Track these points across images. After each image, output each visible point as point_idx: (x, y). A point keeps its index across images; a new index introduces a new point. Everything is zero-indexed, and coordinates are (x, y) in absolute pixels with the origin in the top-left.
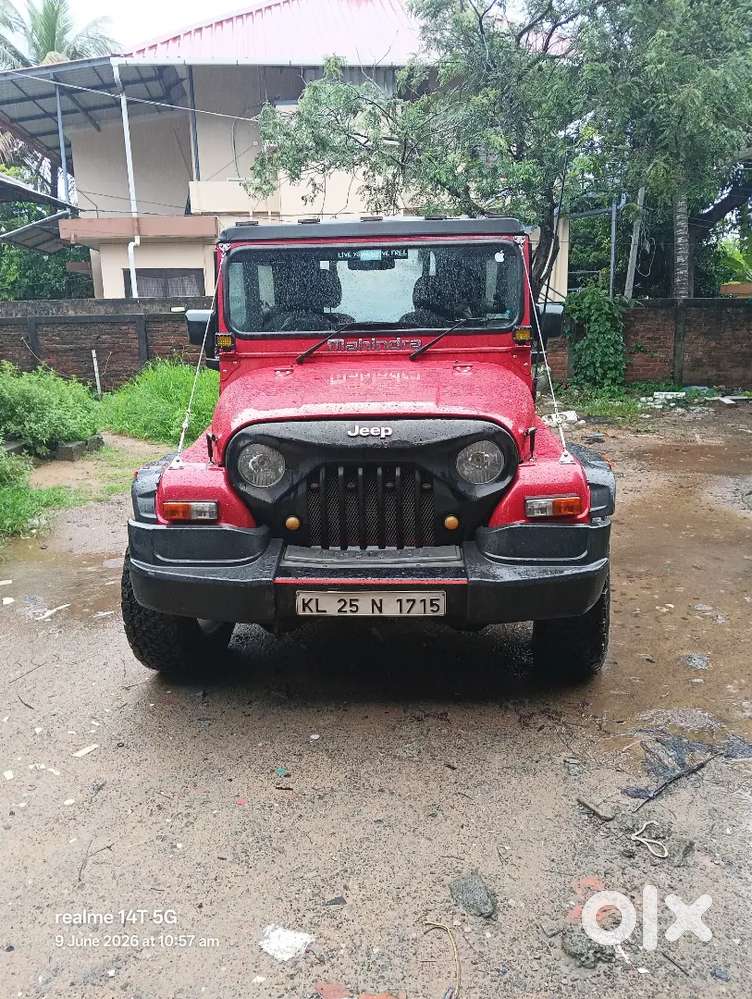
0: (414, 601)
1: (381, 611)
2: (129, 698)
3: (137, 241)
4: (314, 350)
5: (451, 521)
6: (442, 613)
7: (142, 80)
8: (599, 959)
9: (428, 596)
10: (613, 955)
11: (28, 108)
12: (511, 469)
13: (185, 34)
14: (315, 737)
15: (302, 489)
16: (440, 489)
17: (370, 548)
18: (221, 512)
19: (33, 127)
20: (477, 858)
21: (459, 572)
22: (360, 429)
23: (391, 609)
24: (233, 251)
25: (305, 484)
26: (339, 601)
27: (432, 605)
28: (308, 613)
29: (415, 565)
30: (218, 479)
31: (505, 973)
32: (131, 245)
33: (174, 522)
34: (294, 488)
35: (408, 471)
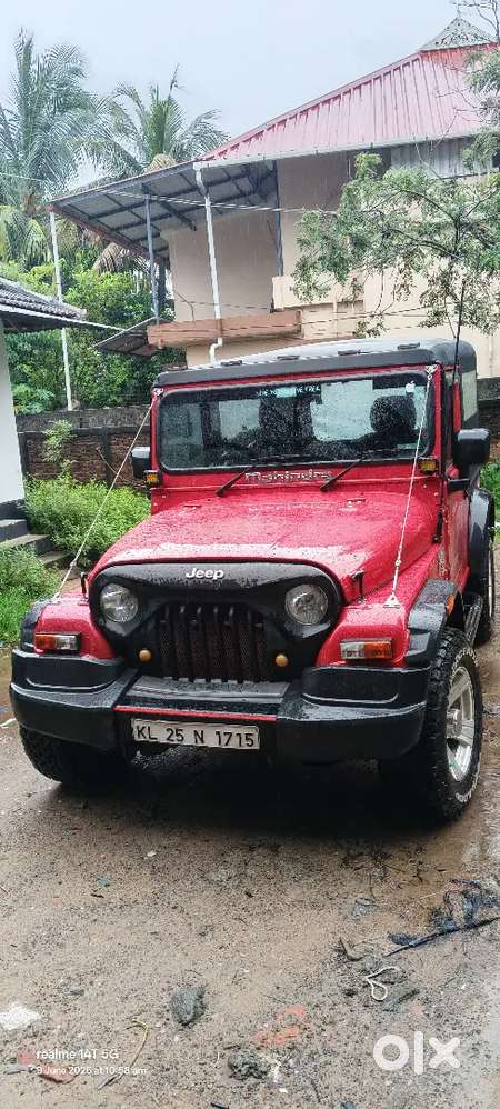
0: (231, 734)
1: (203, 742)
2: (26, 803)
3: (220, 342)
4: (232, 483)
5: (281, 658)
6: (256, 746)
7: (229, 179)
8: (252, 1074)
9: (244, 730)
10: (265, 1073)
11: (126, 217)
12: (334, 613)
13: (268, 129)
14: (151, 854)
15: (151, 626)
16: (269, 629)
17: (230, 682)
18: (81, 644)
19: (131, 233)
20: (213, 976)
21: (274, 709)
22: (196, 572)
23: (211, 741)
24: (165, 395)
25: (153, 621)
26: (168, 730)
27: (247, 739)
28: (142, 739)
29: (240, 700)
30: (84, 613)
31: (168, 1070)
32: (213, 347)
33: (47, 652)
34: (144, 624)
35: (240, 609)
